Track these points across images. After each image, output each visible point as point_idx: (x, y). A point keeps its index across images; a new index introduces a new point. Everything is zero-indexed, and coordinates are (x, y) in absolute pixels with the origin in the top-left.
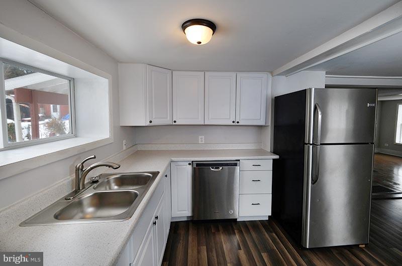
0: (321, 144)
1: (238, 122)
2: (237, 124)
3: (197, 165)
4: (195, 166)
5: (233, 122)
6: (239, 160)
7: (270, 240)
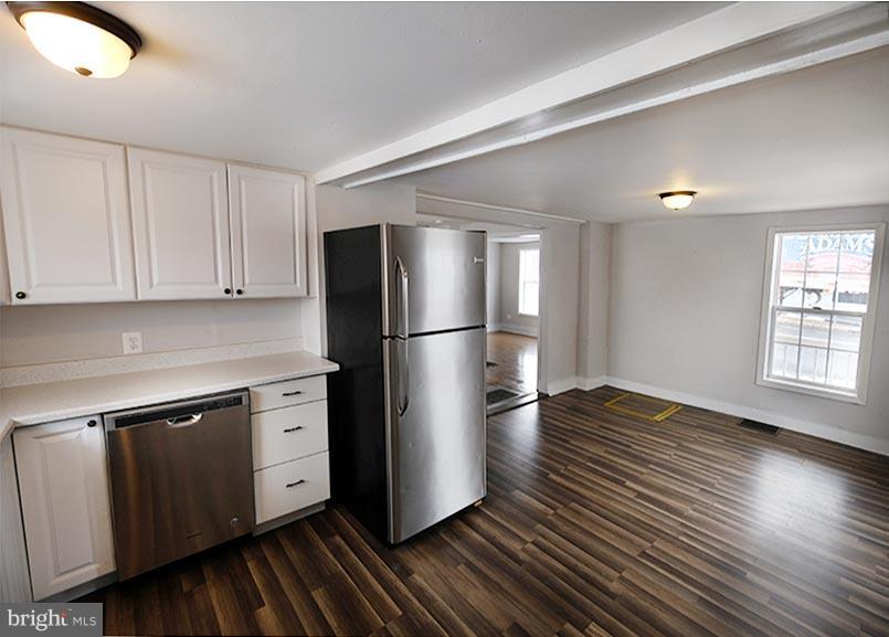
0: (410, 336)
1: (239, 292)
2: (236, 296)
3: (120, 422)
4: (111, 426)
5: (227, 291)
6: (246, 389)
7: (331, 556)
